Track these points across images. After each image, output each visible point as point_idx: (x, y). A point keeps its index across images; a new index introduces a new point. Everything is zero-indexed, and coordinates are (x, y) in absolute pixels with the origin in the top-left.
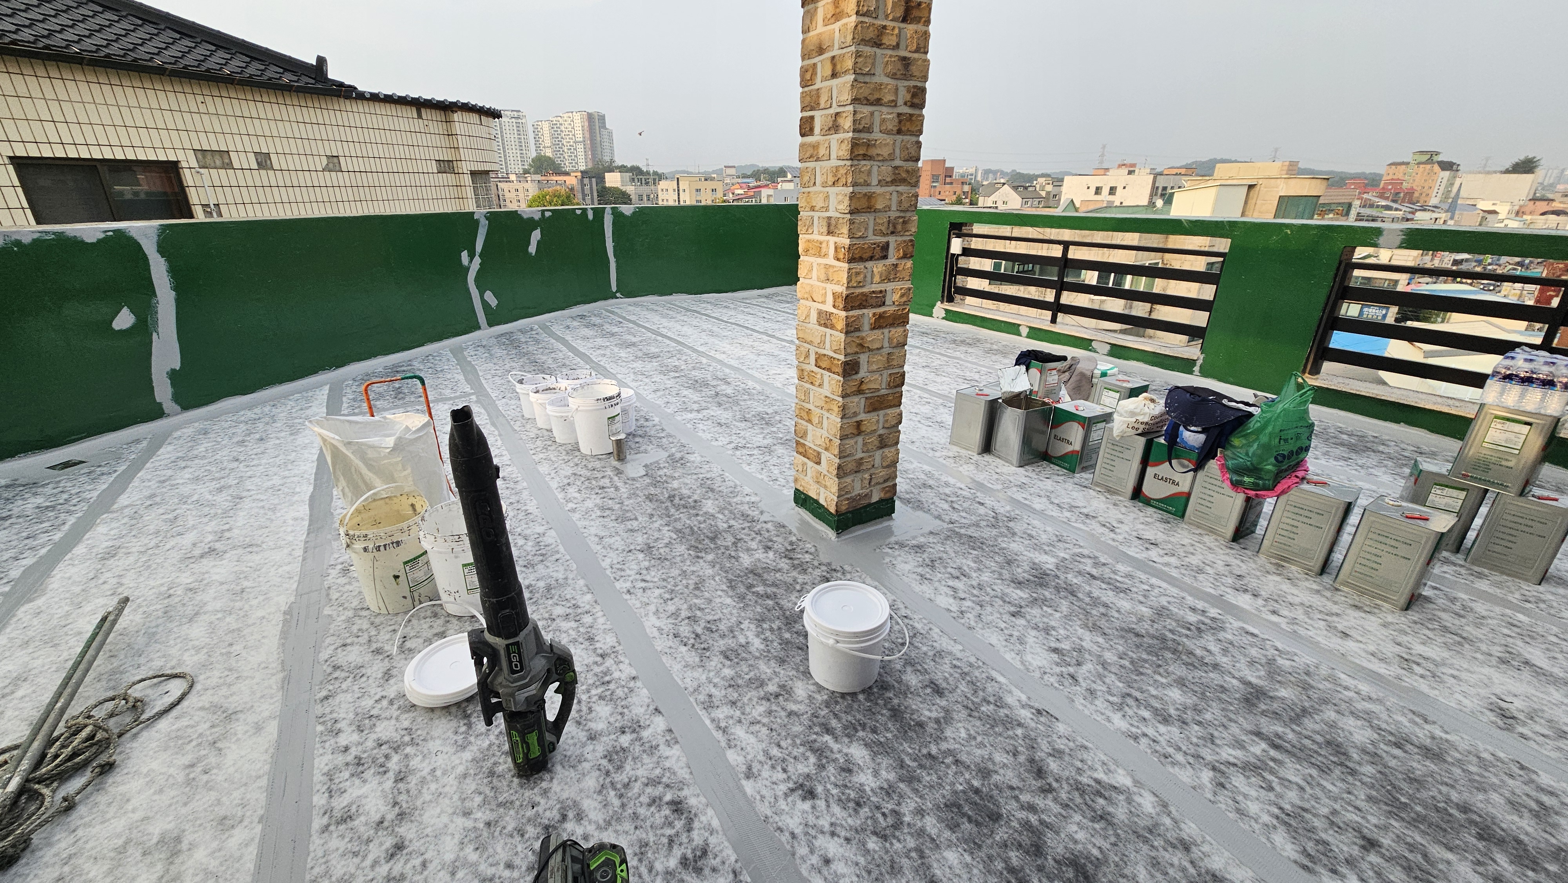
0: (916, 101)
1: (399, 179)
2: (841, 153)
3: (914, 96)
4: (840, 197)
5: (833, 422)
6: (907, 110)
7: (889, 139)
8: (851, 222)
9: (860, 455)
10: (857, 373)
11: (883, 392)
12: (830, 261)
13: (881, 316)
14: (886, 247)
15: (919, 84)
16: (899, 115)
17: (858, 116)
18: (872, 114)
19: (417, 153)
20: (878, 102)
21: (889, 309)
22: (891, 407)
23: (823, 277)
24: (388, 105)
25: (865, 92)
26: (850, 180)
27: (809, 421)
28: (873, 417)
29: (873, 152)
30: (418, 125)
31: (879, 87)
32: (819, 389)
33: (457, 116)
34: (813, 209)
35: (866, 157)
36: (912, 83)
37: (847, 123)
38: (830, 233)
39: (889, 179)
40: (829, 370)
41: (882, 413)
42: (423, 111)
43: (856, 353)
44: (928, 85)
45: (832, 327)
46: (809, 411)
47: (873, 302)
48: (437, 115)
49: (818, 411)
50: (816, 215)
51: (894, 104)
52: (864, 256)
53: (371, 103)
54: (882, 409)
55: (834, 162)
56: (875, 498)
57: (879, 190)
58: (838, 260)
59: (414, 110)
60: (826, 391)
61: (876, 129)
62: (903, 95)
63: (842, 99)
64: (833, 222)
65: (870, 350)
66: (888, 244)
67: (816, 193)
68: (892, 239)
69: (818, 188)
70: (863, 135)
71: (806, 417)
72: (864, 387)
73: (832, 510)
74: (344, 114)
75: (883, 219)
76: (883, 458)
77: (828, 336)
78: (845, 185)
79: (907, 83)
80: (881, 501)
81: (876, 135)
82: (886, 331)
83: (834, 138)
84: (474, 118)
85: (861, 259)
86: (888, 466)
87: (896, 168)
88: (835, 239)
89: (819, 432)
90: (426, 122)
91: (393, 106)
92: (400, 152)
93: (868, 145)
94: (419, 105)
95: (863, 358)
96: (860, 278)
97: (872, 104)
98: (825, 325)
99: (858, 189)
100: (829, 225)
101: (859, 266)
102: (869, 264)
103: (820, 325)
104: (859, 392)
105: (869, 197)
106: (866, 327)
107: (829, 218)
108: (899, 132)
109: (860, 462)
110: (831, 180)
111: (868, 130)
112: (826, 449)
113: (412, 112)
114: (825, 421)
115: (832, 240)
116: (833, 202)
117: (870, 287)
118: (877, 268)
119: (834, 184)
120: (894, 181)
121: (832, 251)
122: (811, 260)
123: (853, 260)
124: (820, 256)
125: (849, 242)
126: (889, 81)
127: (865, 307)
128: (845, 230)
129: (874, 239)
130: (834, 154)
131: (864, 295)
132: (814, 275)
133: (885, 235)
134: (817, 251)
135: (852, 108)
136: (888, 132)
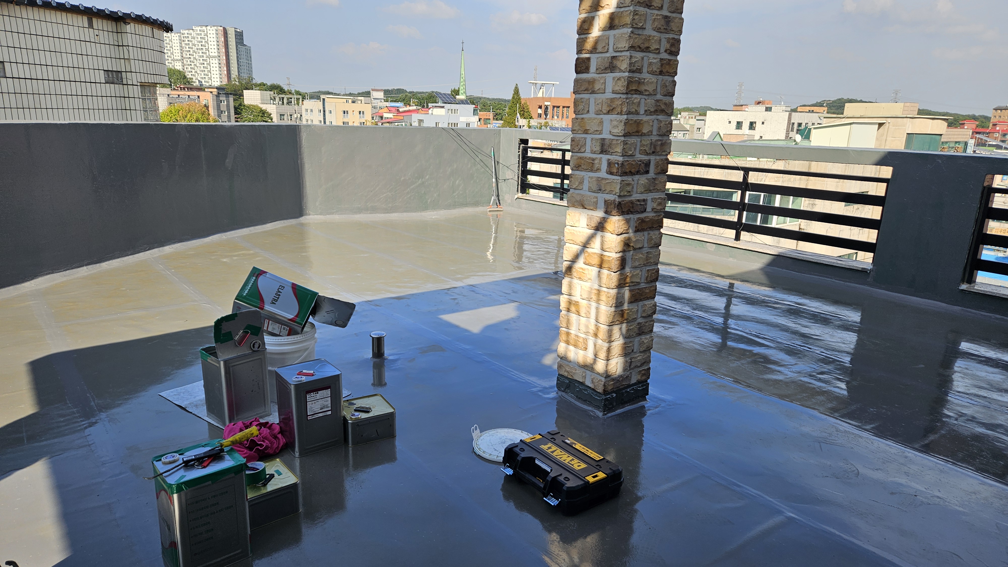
0: (673, 49)
1: (65, 88)
2: (617, 88)
3: (672, 45)
4: (615, 123)
5: (603, 310)
6: (665, 56)
7: (653, 78)
8: (625, 143)
9: (623, 340)
10: (624, 268)
11: (643, 285)
12: (603, 174)
13: (642, 221)
14: (648, 164)
15: (676, 37)
16: (661, 59)
17: (634, 60)
18: (643, 58)
19: (86, 62)
20: (647, 50)
21: (649, 215)
22: (648, 299)
23: (595, 188)
24: (58, 13)
25: (638, 42)
26: (625, 109)
27: (577, 312)
28: (634, 307)
29: (642, 88)
30: (89, 34)
31: (648, 39)
32: (588, 284)
33: (130, 28)
34: (586, 132)
35: (637, 92)
36: (671, 36)
37: (624, 65)
38: (603, 151)
39: (652, 110)
41: (641, 303)
42: (94, 20)
43: (624, 251)
44: (682, 38)
46: (576, 304)
47: (639, 208)
48: (109, 25)
49: (586, 303)
50: (589, 137)
51: (658, 51)
52: (633, 170)
53: (42, 11)
54: (641, 300)
55: (609, 95)
56: (633, 381)
57: (645, 118)
58: (611, 173)
59: (85, 19)
60: (594, 284)
61: (645, 70)
62: (665, 45)
63: (619, 46)
64: (607, 142)
66: (649, 161)
67: (590, 119)
68: (652, 158)
69: (592, 115)
70: (637, 75)
72: (629, 280)
73: (600, 390)
74: (13, 19)
75: (646, 141)
76: (641, 343)
78: (621, 113)
79: (667, 36)
80: (639, 382)
81: (645, 75)
82: (646, 233)
83: (610, 77)
84: (147, 30)
85: (631, 174)
86: (644, 351)
87: (658, 101)
88: (608, 157)
89: (585, 321)
90: (96, 32)
91: (64, 14)
92: (68, 60)
93: (640, 82)
94: (92, 14)
95: (629, 255)
96: (629, 189)
97: (642, 51)
99: (631, 117)
100: (602, 145)
101: (629, 179)
102: (636, 177)
104: (625, 285)
105: (638, 123)
106: (632, 229)
107: (603, 139)
108: (661, 73)
110: (605, 109)
111: (639, 71)
113: (84, 21)
114: (593, 312)
115: (605, 158)
116: (607, 127)
117: (636, 197)
118: (643, 180)
119: (608, 113)
120: (656, 111)
121: (604, 167)
122: (583, 173)
123: (624, 174)
124: (592, 171)
125: (621, 159)
126: (655, 34)
127: (632, 213)
128: (619, 149)
129: (640, 157)
130: (609, 89)
131: (632, 202)
132: (586, 186)
133: (648, 154)
134: (591, 166)
135: (628, 54)
136: (652, 73)
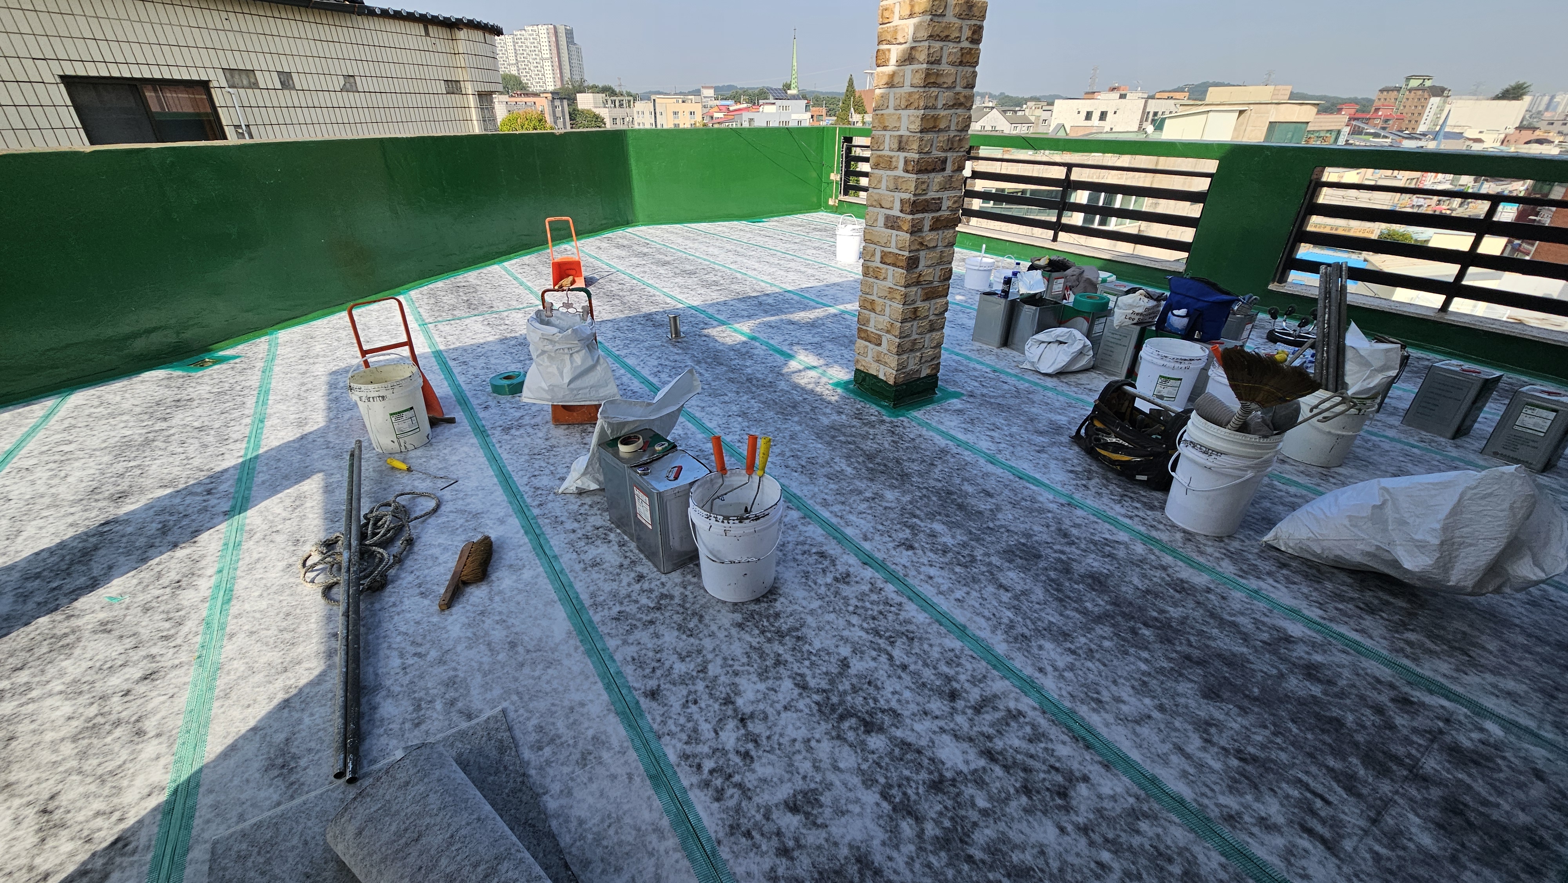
0: (976, 37)
1: (412, 100)
2: (915, 81)
3: (974, 33)
4: (912, 119)
5: (896, 308)
6: (966, 44)
7: (953, 70)
8: (921, 140)
9: (914, 336)
10: (917, 267)
11: (936, 284)
12: (900, 172)
13: (937, 220)
14: (945, 161)
15: (979, 23)
16: (962, 49)
17: (932, 51)
18: (942, 48)
19: (426, 72)
20: (946, 39)
21: (945, 213)
22: (940, 297)
23: (892, 187)
24: (397, 22)
25: (938, 30)
26: (922, 104)
27: (873, 310)
28: (926, 304)
29: (940, 80)
30: (426, 43)
31: (948, 26)
32: (884, 283)
33: (462, 34)
34: (885, 128)
35: (935, 84)
36: (973, 22)
37: (922, 56)
38: (900, 149)
39: (951, 103)
40: (894, 265)
41: (933, 301)
42: (430, 27)
43: (918, 250)
44: (985, 24)
45: (899, 228)
46: (873, 302)
47: (932, 207)
48: (443, 32)
49: (881, 300)
50: (888, 134)
51: (958, 40)
52: (929, 168)
53: (381, 19)
54: (933, 298)
55: (907, 89)
56: (923, 375)
57: (943, 113)
58: (907, 171)
59: (421, 26)
60: (889, 283)
61: (944, 61)
62: (967, 33)
63: (918, 35)
64: (904, 139)
65: (928, 248)
66: (946, 158)
67: (889, 115)
68: (949, 154)
69: (891, 110)
70: (935, 67)
71: (869, 307)
72: (921, 279)
73: (891, 382)
74: (357, 31)
75: (943, 137)
76: (932, 340)
77: (894, 237)
78: (917, 108)
79: (969, 22)
80: (928, 376)
81: (945, 67)
82: (940, 232)
83: (909, 69)
84: (478, 35)
85: (926, 171)
86: (935, 347)
87: (958, 94)
88: (905, 154)
89: (881, 318)
90: (433, 40)
91: (402, 22)
92: (410, 71)
93: (938, 75)
94: (427, 21)
95: (922, 254)
96: (924, 187)
97: (942, 40)
98: (892, 228)
99: (928, 112)
100: (900, 142)
101: (924, 177)
102: (932, 175)
103: (887, 228)
104: (918, 283)
105: (935, 118)
106: (927, 228)
107: (901, 136)
108: (961, 63)
109: (914, 342)
110: (904, 104)
111: (938, 62)
112: (888, 332)
113: (419, 29)
114: (887, 310)
115: (902, 155)
116: (904, 123)
117: (931, 195)
118: (937, 178)
119: (906, 107)
120: (954, 105)
121: (901, 165)
122: (881, 172)
123: (919, 172)
124: (890, 169)
125: (917, 156)
126: (956, 20)
127: (927, 211)
128: (915, 146)
129: (937, 154)
130: (907, 83)
131: (926, 201)
132: (883, 185)
133: (945, 151)
134: (888, 164)
135: (926, 44)
136: (952, 64)
